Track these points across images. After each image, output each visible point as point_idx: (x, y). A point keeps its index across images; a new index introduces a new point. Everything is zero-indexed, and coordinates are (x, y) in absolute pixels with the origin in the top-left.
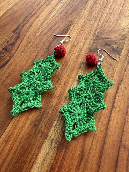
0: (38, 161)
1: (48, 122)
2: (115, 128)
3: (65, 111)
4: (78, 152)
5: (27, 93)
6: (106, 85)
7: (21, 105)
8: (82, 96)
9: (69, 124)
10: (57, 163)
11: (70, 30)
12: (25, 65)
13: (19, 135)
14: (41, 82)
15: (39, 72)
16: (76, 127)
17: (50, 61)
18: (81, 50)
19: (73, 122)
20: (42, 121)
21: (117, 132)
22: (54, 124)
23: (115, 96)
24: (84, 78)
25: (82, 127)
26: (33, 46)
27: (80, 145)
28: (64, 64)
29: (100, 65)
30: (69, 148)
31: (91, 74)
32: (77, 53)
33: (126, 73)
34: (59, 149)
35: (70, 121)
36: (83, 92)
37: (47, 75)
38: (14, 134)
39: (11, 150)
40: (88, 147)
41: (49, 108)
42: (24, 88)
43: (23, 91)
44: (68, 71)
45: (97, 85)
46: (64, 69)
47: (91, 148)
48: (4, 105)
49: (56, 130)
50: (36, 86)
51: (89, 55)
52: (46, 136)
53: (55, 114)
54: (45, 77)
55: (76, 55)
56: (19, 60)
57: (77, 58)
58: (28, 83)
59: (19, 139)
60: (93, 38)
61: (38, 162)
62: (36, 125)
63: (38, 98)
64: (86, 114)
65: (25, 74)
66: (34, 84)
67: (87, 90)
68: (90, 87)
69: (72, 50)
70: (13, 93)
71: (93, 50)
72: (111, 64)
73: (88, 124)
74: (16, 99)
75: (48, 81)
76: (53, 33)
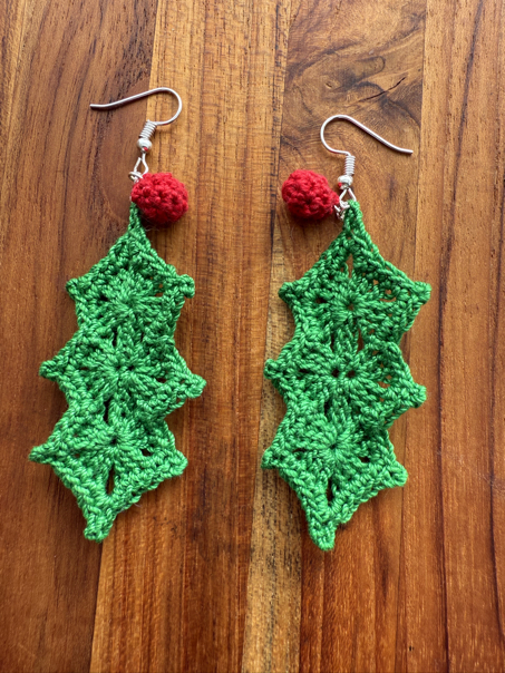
0: (253, 633)
1: (236, 506)
2: (465, 441)
3: (282, 458)
4: (369, 561)
5: (109, 439)
6: (401, 307)
7: (109, 489)
9: (311, 494)
10: (313, 616)
11: (155, 48)
12: (35, 314)
13: (153, 587)
14: (143, 373)
15: (114, 330)
16: (338, 489)
17: (138, 267)
18: (246, 153)
19: (323, 480)
20: (212, 512)
21: (474, 451)
22: (258, 504)
23: (440, 322)
25: (358, 483)
26: (23, 201)
27: (369, 538)
28: (201, 249)
29: (354, 212)
30: (335, 561)
31: (327, 267)
32: (233, 176)
33: (457, 205)
34: (303, 574)
35: (312, 486)
36: (320, 359)
37: (152, 338)
38: (134, 591)
39: (150, 640)
40: (392, 535)
41: (214, 456)
42: (86, 424)
43: (91, 440)
44: (230, 278)
45: (367, 311)
46: (210, 274)
47: (403, 531)
48: (42, 511)
49: (272, 522)
50: (130, 393)
51: (298, 189)
52: (247, 552)
53: (246, 468)
54: (149, 345)
55: (233, 184)
57: (245, 200)
58: (94, 397)
59: (160, 597)
60: (277, 64)
61: (256, 637)
62: (195, 531)
63: (159, 440)
64: (357, 432)
65: (60, 363)
66: (118, 392)
67: (333, 341)
68: (339, 326)
69: (208, 166)
70: (58, 464)
71: (298, 134)
72: (392, 183)
73: (373, 468)
74: (82, 482)
75: (169, 360)
76: (82, 97)
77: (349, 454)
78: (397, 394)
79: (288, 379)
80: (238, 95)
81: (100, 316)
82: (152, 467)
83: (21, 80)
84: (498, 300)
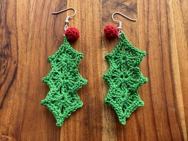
1: (97, 115)
2: (158, 94)
3: (110, 100)
4: (135, 129)
5: (62, 98)
6: (138, 57)
7: (62, 112)
8: (118, 78)
9: (119, 109)
12: (39, 67)
14: (70, 80)
15: (62, 69)
16: (125, 109)
18: (93, 23)
19: (121, 106)
20: (91, 117)
21: (161, 96)
22: (103, 115)
23: (148, 63)
24: (112, 57)
25: (131, 106)
26: (35, 37)
27: (135, 122)
28: (83, 47)
29: (123, 35)
30: (126, 129)
31: (117, 50)
32: (90, 29)
33: (149, 33)
34: (117, 134)
35: (118, 107)
36: (117, 73)
37: (72, 70)
40: (141, 121)
41: (90, 102)
42: (55, 94)
43: (57, 98)
44: (91, 54)
45: (129, 59)
46: (86, 54)
47: (144, 120)
48: (43, 120)
49: (107, 119)
50: (67, 85)
51: (109, 29)
52: (101, 128)
53: (99, 105)
54: (71, 72)
55: (90, 31)
56: (28, 62)
57: (94, 35)
58: (57, 87)
60: (100, 1)
62: (86, 123)
63: (75, 98)
64: (129, 93)
65: (47, 78)
66: (63, 85)
67: (120, 69)
68: (122, 64)
69: (84, 26)
70: (48, 105)
71: (106, 18)
72: (132, 29)
73: (134, 102)
74: (55, 110)
75: (77, 76)
76: (50, 11)
77: (127, 98)
78: (139, 80)
79: (109, 79)
80: (90, 9)
81: (57, 66)
82: (74, 105)
83: (34, 8)
84: (162, 56)
